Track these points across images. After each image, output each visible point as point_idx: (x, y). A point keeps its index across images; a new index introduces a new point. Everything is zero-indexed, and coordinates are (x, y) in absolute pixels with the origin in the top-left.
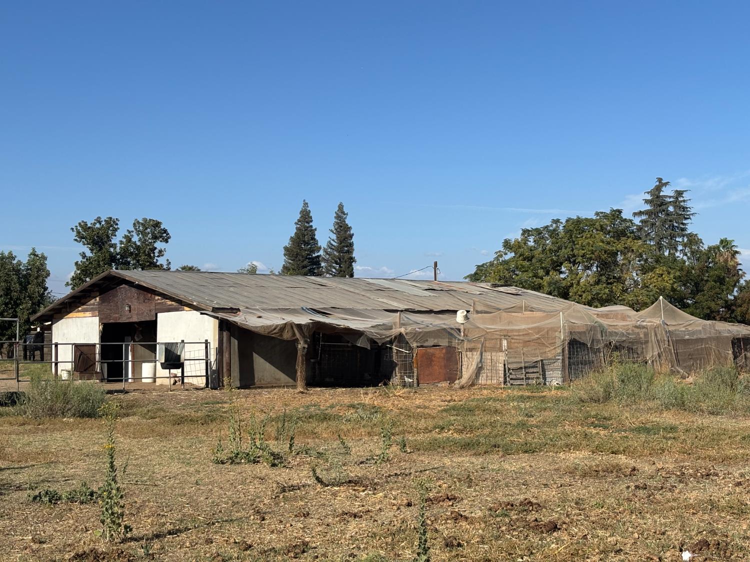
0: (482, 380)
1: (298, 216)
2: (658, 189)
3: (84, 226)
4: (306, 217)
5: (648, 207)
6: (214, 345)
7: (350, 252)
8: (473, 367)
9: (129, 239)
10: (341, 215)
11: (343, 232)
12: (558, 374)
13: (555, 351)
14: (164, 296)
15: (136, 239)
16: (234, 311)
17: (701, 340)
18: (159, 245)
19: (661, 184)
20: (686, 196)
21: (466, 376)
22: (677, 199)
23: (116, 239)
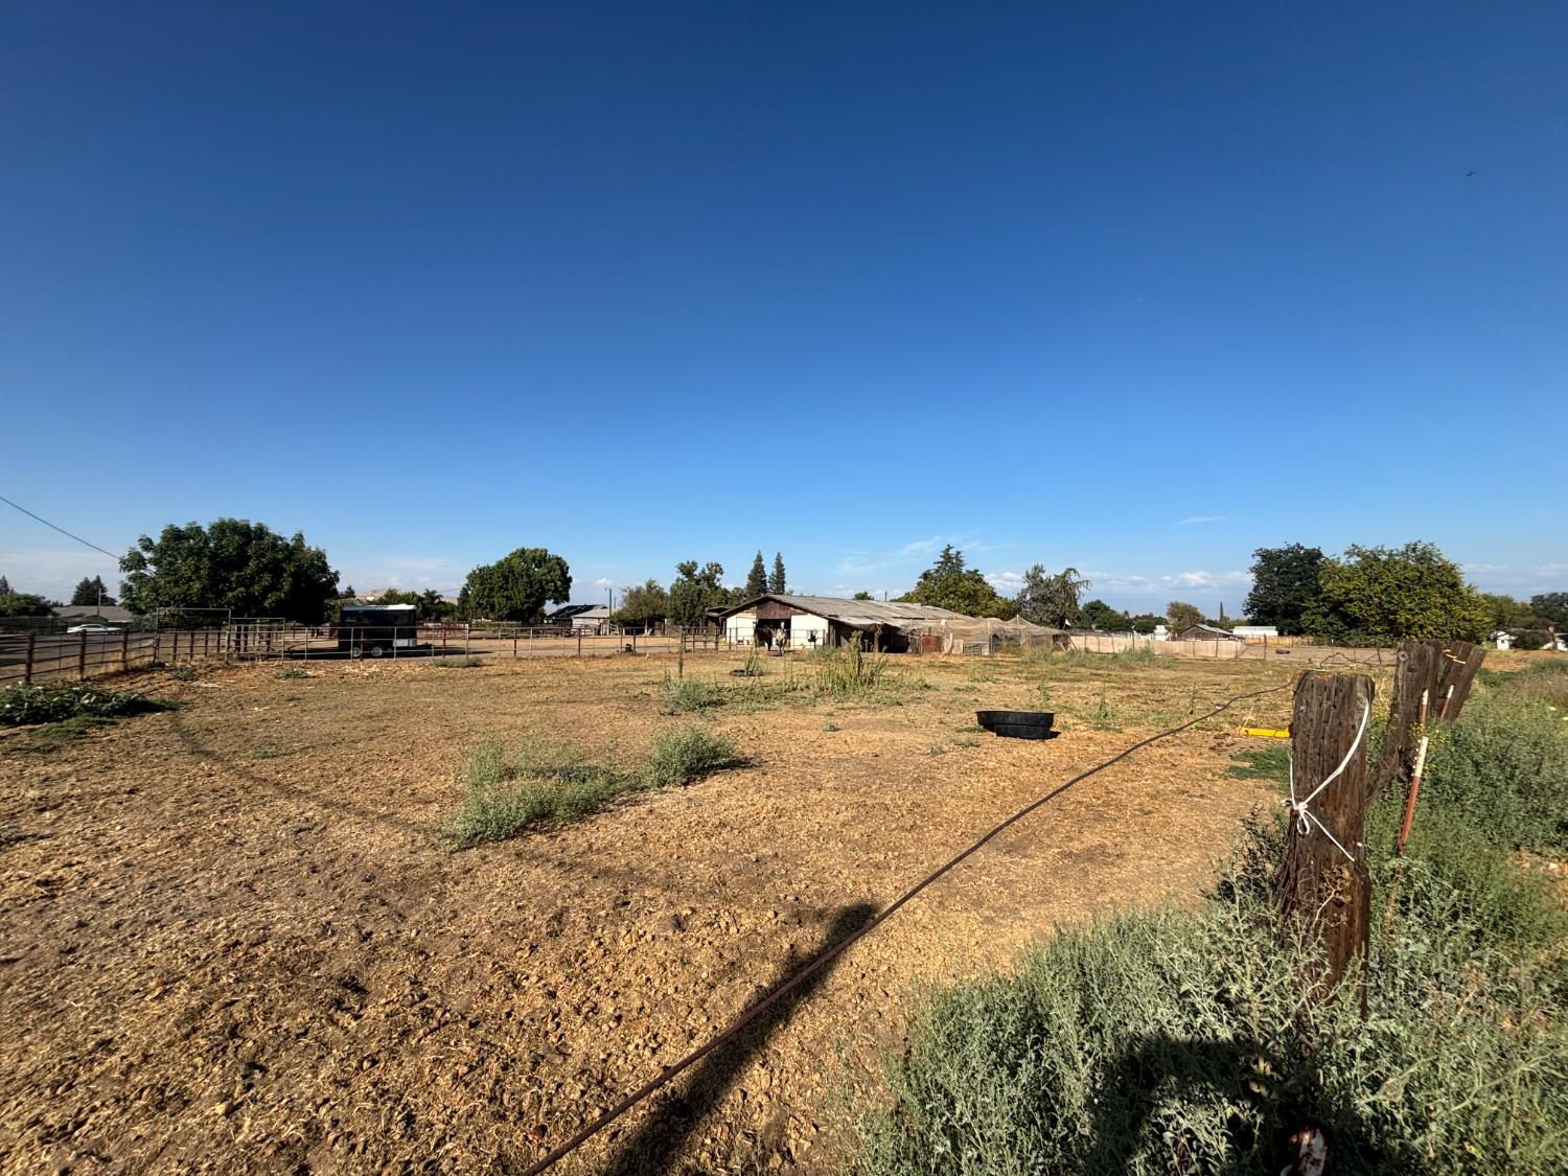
0: (953, 652)
1: (755, 559)
2: (948, 550)
3: (682, 565)
4: (759, 559)
5: (942, 560)
6: (827, 631)
7: (783, 578)
9: (703, 571)
10: (779, 559)
11: (780, 567)
12: (988, 650)
13: (985, 642)
14: (795, 607)
16: (837, 616)
17: (1040, 636)
19: (949, 548)
20: (962, 554)
21: (946, 649)
22: (957, 558)
23: (697, 572)
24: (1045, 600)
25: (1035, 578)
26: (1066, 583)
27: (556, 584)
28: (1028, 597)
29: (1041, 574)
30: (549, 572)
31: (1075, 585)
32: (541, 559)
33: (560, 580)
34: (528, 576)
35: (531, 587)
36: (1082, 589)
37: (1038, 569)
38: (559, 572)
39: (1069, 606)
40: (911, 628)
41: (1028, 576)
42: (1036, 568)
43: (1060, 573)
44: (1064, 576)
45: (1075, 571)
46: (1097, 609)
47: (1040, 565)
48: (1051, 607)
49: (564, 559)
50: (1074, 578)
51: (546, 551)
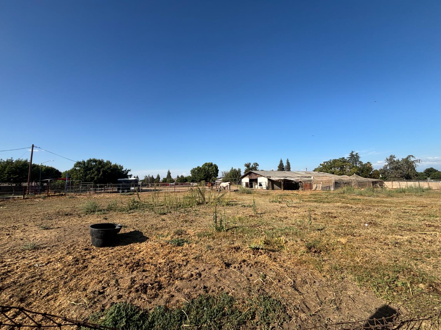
0: (317, 189)
2: (352, 153)
3: (246, 164)
4: (281, 161)
5: (350, 156)
6: (267, 183)
7: (290, 167)
8: (315, 187)
9: (252, 166)
10: (288, 161)
11: (288, 163)
12: (333, 188)
13: (332, 184)
14: (259, 175)
15: (254, 166)
16: (270, 177)
17: (364, 182)
18: (257, 167)
20: (358, 154)
21: (314, 188)
22: (356, 155)
23: (251, 166)
24: (396, 168)
25: (391, 160)
26: (408, 161)
27: (214, 172)
28: (388, 168)
29: (394, 159)
30: (212, 169)
31: (413, 162)
32: (211, 165)
33: (215, 171)
34: (205, 170)
35: (205, 173)
36: (417, 164)
37: (392, 157)
38: (215, 169)
39: (411, 171)
40: (299, 181)
41: (387, 160)
42: (391, 156)
43: (405, 157)
44: (407, 158)
45: (412, 156)
46: (431, 171)
47: (393, 155)
48: (400, 171)
49: (217, 165)
50: (412, 159)
51: (212, 163)
